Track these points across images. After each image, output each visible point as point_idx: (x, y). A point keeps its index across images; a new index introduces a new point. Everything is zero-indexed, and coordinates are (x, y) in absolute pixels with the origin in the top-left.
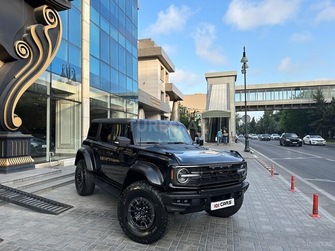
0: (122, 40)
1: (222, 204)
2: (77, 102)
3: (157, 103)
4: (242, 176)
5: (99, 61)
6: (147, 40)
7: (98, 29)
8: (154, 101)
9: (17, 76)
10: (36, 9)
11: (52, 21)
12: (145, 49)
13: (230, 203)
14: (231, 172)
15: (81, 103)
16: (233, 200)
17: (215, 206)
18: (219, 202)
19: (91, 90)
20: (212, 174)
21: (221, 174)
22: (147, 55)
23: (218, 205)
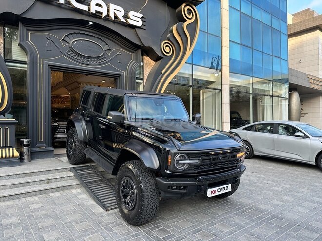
0: (266, 18)
1: (219, 191)
2: (217, 89)
3: (318, 83)
4: (241, 160)
5: (240, 46)
6: (304, 11)
7: (239, 13)
8: (312, 81)
9: (163, 72)
10: (177, 10)
11: (190, 16)
12: (301, 22)
13: (227, 189)
14: (230, 157)
15: (221, 90)
16: (230, 186)
17: (212, 193)
18: (216, 189)
19: (230, 76)
20: (212, 160)
21: (220, 159)
22: (303, 28)
23: (215, 192)
